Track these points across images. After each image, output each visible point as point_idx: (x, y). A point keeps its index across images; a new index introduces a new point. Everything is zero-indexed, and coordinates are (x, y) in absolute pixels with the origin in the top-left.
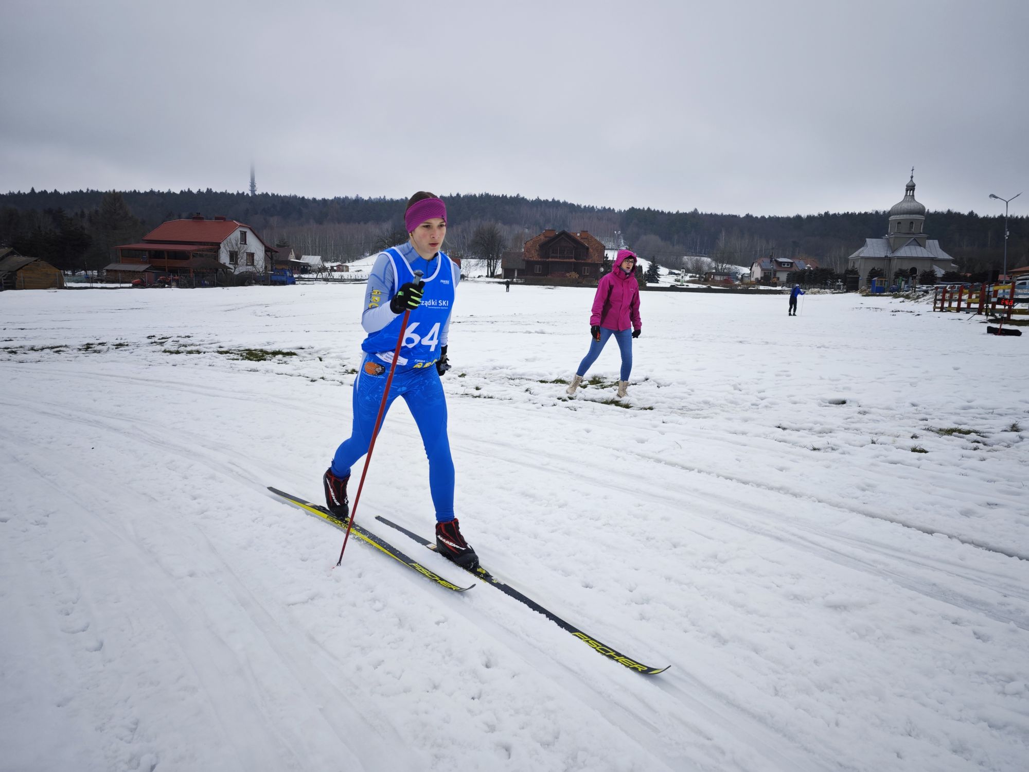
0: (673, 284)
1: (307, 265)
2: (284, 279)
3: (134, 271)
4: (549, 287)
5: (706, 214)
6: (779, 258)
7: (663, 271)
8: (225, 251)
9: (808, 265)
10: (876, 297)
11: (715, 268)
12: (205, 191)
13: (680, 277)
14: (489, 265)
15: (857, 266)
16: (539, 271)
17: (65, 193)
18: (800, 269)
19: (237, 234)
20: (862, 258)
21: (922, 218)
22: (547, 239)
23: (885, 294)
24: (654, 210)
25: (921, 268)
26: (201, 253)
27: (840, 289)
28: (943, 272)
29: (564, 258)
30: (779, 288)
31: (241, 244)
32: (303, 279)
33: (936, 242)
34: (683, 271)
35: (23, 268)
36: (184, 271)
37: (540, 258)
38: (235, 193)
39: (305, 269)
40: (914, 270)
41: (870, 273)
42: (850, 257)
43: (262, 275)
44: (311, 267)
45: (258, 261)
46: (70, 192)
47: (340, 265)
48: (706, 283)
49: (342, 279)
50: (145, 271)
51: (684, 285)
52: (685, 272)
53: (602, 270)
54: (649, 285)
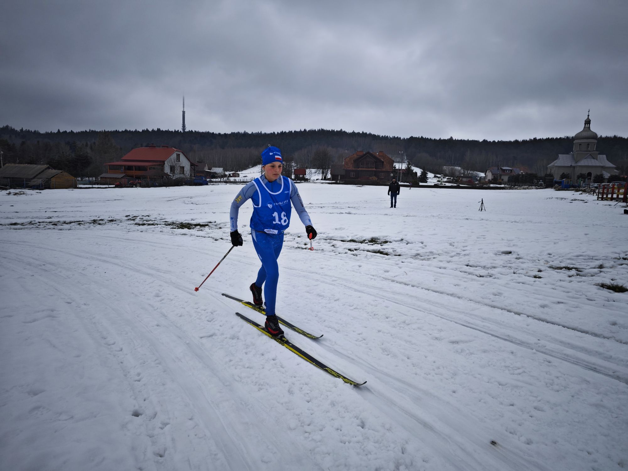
0: (436, 184)
1: (215, 173)
2: (201, 182)
3: (116, 178)
4: (359, 185)
5: (458, 140)
6: (503, 167)
7: (430, 175)
8: (168, 166)
9: (522, 171)
10: (564, 191)
11: (463, 174)
12: (156, 130)
13: (440, 180)
14: (323, 173)
15: (552, 172)
16: (353, 176)
17: (77, 132)
18: (517, 174)
19: (174, 156)
20: (556, 166)
21: (596, 141)
22: (358, 157)
23: (571, 189)
24: (425, 138)
25: (594, 173)
26: (154, 167)
27: (542, 186)
28: (609, 175)
29: (368, 168)
30: (503, 186)
31: (177, 161)
32: (212, 182)
33: (605, 156)
34: (442, 176)
35: (55, 177)
36: (145, 177)
37: (354, 168)
38: (173, 131)
39: (214, 175)
40: (589, 174)
41: (561, 176)
42: (549, 166)
43: (189, 179)
44: (217, 174)
45: (187, 171)
46: (80, 132)
47: (234, 173)
48: (457, 183)
49: (235, 181)
50: (122, 178)
51: (442, 184)
52: (444, 176)
53: (392, 175)
54: (421, 184)
